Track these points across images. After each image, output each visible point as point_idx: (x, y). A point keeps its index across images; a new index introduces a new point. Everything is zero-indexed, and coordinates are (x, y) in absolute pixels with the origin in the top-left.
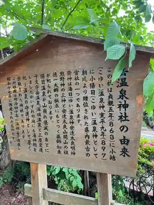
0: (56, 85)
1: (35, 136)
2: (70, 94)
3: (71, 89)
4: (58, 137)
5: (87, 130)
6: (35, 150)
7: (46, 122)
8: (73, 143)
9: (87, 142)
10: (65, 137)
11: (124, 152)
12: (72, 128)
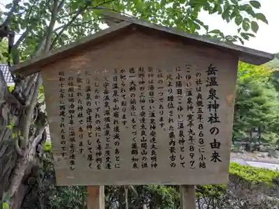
0: (132, 83)
1: (99, 148)
2: (151, 94)
3: (152, 88)
4: (134, 146)
5: (172, 135)
6: (99, 167)
7: (117, 129)
8: (153, 153)
9: (172, 150)
10: (144, 146)
11: (215, 156)
12: (153, 134)
